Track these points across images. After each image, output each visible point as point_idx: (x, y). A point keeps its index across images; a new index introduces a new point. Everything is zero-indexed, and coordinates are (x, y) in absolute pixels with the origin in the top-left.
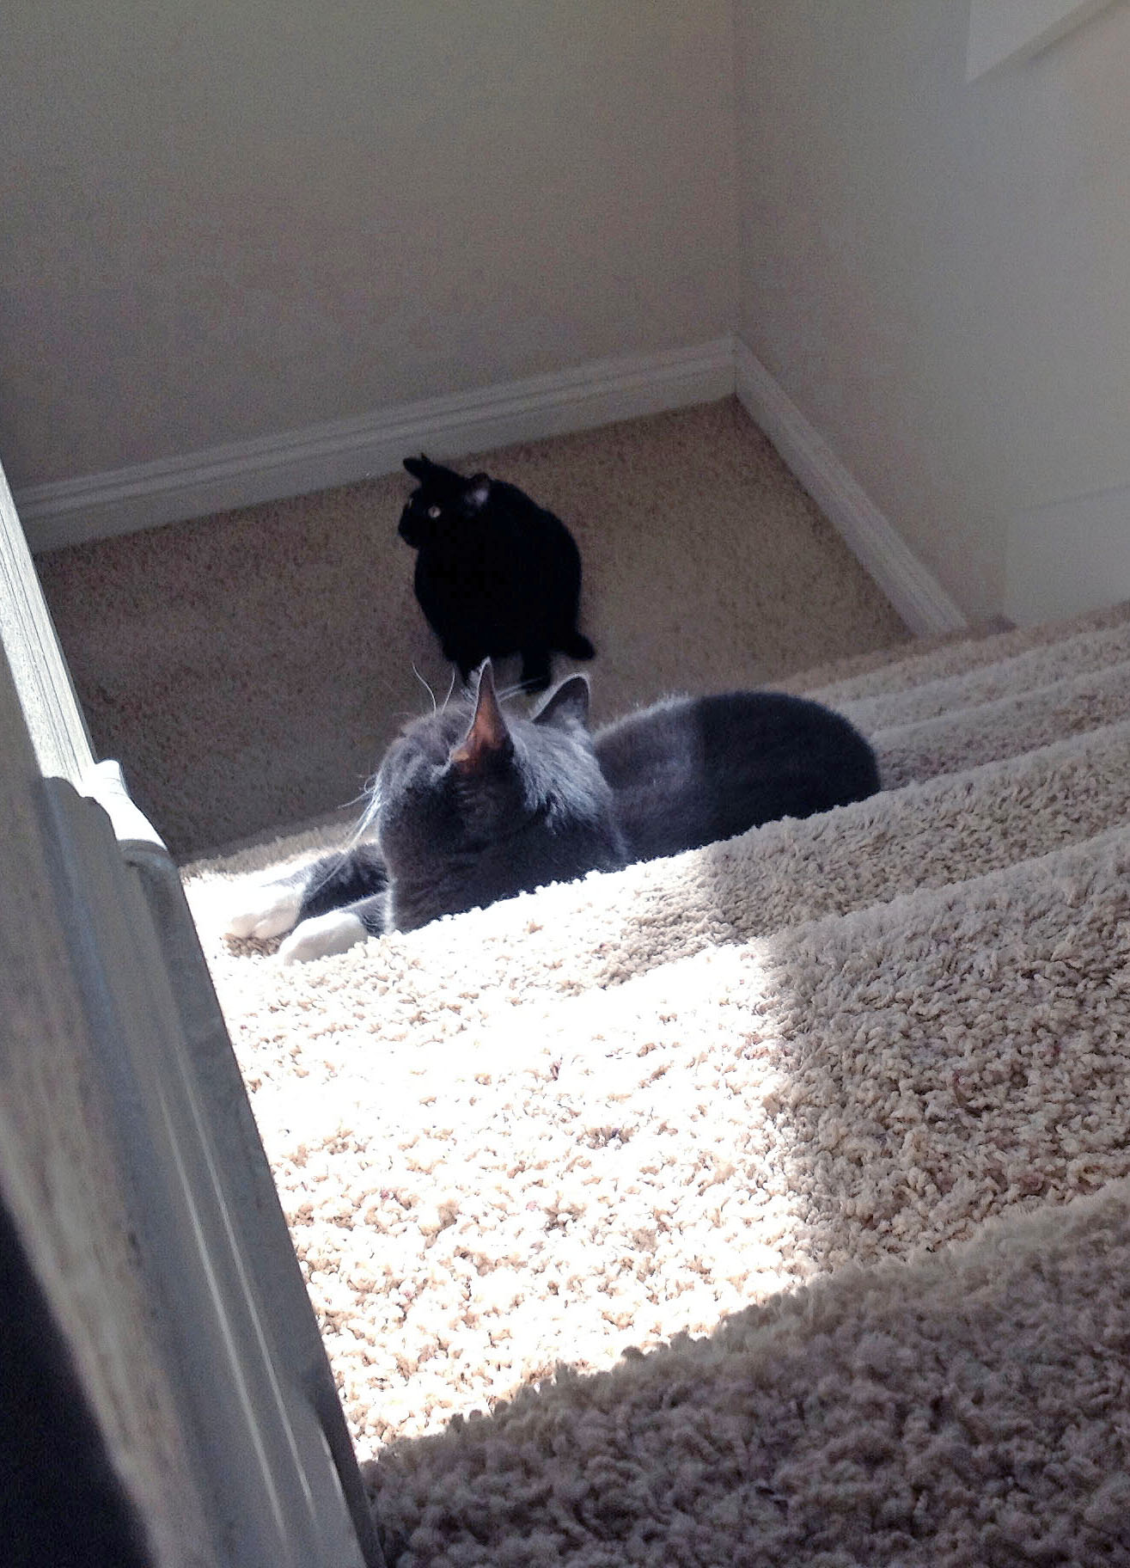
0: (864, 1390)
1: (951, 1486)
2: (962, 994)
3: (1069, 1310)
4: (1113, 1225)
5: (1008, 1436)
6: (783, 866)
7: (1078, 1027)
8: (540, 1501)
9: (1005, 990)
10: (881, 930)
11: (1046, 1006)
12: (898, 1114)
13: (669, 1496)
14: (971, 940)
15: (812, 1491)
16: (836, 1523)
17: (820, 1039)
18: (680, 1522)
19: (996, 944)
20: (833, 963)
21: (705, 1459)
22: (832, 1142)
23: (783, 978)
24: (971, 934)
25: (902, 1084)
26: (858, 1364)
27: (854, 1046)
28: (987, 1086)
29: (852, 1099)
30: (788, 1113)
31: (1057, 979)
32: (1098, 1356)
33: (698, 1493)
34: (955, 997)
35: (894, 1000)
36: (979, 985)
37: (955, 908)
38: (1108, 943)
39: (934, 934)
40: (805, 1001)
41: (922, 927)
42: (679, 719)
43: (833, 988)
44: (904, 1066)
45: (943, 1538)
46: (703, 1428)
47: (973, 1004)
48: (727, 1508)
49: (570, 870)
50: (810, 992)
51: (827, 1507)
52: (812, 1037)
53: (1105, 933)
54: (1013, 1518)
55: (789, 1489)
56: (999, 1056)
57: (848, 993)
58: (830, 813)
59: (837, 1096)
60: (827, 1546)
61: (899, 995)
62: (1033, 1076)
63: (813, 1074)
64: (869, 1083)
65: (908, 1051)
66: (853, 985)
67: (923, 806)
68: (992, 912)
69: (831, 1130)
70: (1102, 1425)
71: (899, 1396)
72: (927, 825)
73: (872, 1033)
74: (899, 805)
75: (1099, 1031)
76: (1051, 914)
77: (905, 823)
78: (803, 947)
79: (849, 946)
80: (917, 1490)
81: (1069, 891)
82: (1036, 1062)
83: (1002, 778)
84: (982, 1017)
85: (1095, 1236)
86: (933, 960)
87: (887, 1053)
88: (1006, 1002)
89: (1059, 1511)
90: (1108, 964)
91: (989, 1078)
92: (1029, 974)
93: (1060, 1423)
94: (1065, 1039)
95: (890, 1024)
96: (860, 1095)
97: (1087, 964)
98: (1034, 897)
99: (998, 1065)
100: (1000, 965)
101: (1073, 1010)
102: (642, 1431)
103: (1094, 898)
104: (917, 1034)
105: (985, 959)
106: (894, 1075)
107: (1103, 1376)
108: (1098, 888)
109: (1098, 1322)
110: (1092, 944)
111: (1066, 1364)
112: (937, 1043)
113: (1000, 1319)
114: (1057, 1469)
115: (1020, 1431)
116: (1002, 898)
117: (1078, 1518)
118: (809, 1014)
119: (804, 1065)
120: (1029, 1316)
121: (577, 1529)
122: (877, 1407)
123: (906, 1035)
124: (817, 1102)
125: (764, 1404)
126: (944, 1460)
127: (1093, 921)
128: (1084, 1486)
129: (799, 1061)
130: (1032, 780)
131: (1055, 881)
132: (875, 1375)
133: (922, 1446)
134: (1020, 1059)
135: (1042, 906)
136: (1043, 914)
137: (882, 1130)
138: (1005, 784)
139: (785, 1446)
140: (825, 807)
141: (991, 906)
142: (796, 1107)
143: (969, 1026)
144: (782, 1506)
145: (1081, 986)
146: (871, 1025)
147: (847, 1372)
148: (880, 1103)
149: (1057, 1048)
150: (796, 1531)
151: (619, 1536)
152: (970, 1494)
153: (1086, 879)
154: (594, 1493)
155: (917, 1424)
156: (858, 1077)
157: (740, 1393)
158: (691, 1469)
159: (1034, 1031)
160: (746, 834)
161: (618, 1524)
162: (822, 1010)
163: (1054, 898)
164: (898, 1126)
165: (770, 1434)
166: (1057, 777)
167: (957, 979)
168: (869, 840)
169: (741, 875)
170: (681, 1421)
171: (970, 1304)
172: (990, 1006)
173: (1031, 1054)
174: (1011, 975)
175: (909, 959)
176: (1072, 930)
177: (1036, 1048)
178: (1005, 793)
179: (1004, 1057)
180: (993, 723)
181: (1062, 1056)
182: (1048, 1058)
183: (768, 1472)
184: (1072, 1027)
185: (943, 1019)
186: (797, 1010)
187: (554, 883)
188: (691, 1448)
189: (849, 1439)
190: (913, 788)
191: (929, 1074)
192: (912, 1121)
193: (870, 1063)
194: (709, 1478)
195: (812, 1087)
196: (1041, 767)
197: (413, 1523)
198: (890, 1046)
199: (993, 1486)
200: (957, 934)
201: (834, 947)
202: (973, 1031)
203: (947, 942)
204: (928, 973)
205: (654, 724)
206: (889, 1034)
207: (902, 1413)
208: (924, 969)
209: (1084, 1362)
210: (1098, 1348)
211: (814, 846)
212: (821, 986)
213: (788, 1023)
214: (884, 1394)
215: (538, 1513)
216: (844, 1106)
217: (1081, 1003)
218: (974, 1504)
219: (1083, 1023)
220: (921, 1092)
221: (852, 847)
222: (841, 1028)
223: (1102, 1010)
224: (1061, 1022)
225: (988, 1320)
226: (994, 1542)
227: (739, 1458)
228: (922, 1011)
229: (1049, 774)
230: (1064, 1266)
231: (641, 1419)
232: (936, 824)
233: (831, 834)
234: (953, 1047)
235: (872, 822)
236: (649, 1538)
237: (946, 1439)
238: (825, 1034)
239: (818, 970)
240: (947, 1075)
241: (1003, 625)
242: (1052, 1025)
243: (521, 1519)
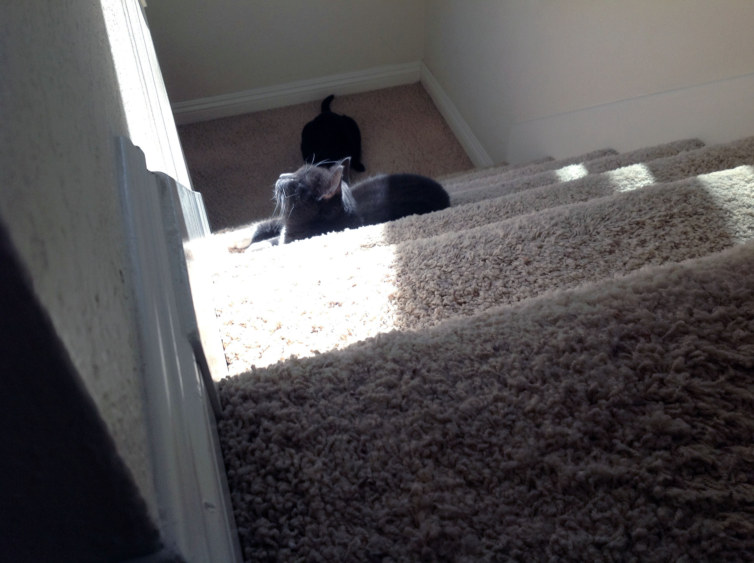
0: (390, 365)
1: (415, 396)
2: (460, 265)
3: (464, 345)
4: (484, 321)
5: (437, 382)
6: (412, 230)
7: (499, 278)
8: (276, 392)
9: (475, 265)
10: (435, 243)
11: (488, 270)
12: (433, 302)
13: (320, 394)
14: (466, 248)
15: (368, 395)
16: (375, 406)
17: (410, 277)
18: (323, 402)
19: (474, 250)
20: (417, 253)
21: (334, 384)
22: (410, 310)
23: (400, 257)
24: (466, 246)
25: (436, 293)
26: (389, 357)
27: (421, 280)
28: (465, 295)
29: (418, 297)
30: (396, 300)
31: (494, 262)
32: (472, 360)
33: (330, 394)
34: (457, 266)
35: (436, 266)
36: (466, 263)
37: (462, 238)
38: (513, 251)
39: (453, 246)
40: (406, 265)
41: (449, 243)
42: (383, 181)
43: (417, 261)
44: (437, 287)
45: (410, 412)
46: (335, 374)
47: (464, 269)
48: (339, 399)
49: (339, 228)
50: (408, 261)
51: (373, 400)
52: (407, 276)
53: (512, 248)
54: (435, 406)
55: (361, 394)
56: (470, 286)
57: (421, 263)
58: (430, 214)
59: (413, 296)
60: (372, 412)
61: (438, 264)
62: (481, 293)
63: (406, 288)
64: (425, 292)
65: (439, 282)
66: (423, 260)
67: (462, 213)
68: (474, 239)
69: (410, 306)
70: (470, 381)
71: (402, 368)
72: (462, 219)
73: (428, 276)
74: (454, 212)
75: (506, 280)
76: (494, 241)
77: (455, 218)
78: (408, 248)
79: (423, 248)
80: (404, 397)
81: (501, 233)
82: (483, 289)
83: (490, 205)
84: (466, 273)
85: (478, 324)
86: (451, 254)
87: (431, 282)
88: (475, 268)
89: (450, 406)
90: (512, 258)
91: (466, 293)
92: (484, 260)
93: (456, 379)
94: (494, 282)
95: (434, 274)
96: (421, 296)
97: (505, 258)
98: (489, 235)
99: (469, 289)
100: (474, 257)
101: (498, 272)
102: (315, 374)
103: (510, 236)
104: (443, 277)
105: (469, 254)
106: (433, 290)
107: (472, 366)
108: (512, 233)
109: (474, 350)
110: (507, 251)
111: (461, 362)
112: (449, 281)
113: (441, 347)
114: (452, 393)
115: (441, 381)
116: (478, 235)
117: (457, 409)
118: (407, 269)
119: (403, 285)
120: (451, 347)
121: (287, 401)
122: (394, 371)
123: (439, 277)
124: (406, 297)
125: (356, 368)
126: (414, 388)
127: (508, 244)
128: (461, 399)
129: (402, 284)
130: (501, 206)
131: (497, 230)
132: (395, 361)
133: (407, 383)
134: (478, 287)
135: (492, 238)
136: (491, 241)
137: (427, 307)
138: (491, 206)
139: (362, 381)
140: (428, 211)
141: (474, 237)
142: (399, 298)
143: (461, 276)
144: (358, 399)
145: (502, 265)
146: (428, 274)
147: (386, 360)
148: (428, 298)
149: (491, 284)
150: (361, 406)
151: (302, 405)
152: (421, 399)
153: (508, 230)
154: (295, 390)
155: (406, 377)
156: (421, 290)
157: (349, 364)
158: (329, 386)
159: (484, 279)
160: (400, 219)
161: (301, 401)
162: (411, 268)
163: (496, 236)
164: (433, 307)
165: (357, 377)
166: (510, 205)
167: (459, 260)
168: (442, 223)
169: (397, 232)
170: (328, 372)
171: (431, 342)
172: (469, 269)
173: (481, 286)
174: (478, 260)
175: (443, 253)
176: (500, 246)
177: (483, 284)
178: (491, 210)
179: (472, 286)
180: (494, 191)
181: (492, 287)
182: (487, 288)
183: (354, 389)
184: (497, 278)
185: (453, 273)
186: (403, 268)
187: (334, 231)
188: (330, 380)
189: (383, 380)
190: (459, 207)
191: (446, 290)
192: (438, 305)
193: (426, 286)
194: (335, 390)
195: (405, 292)
196: (504, 201)
197: (232, 395)
198: (433, 281)
199: (429, 397)
200: (461, 246)
201: (418, 248)
202: (463, 277)
203: (457, 248)
204: (449, 258)
205: (374, 183)
206: (433, 277)
207: (402, 373)
208: (448, 256)
209: (467, 362)
210: (472, 357)
211: (423, 224)
212: (412, 260)
213: (400, 271)
214: (396, 367)
215: (275, 396)
216: (415, 299)
217: (501, 270)
218: (422, 402)
219: (501, 276)
220: (442, 296)
221: (436, 225)
222: (417, 274)
223: (508, 273)
224: (493, 276)
225: (436, 347)
226: (427, 413)
227: (346, 384)
228: (446, 270)
229: (507, 204)
230: (464, 332)
231: (315, 370)
232: (466, 219)
233: (429, 220)
234: (455, 282)
235: (444, 217)
236: (311, 406)
237: (416, 382)
238: (411, 276)
239: (412, 255)
240: (452, 291)
241: (506, 164)
242: (490, 277)
243: (269, 397)
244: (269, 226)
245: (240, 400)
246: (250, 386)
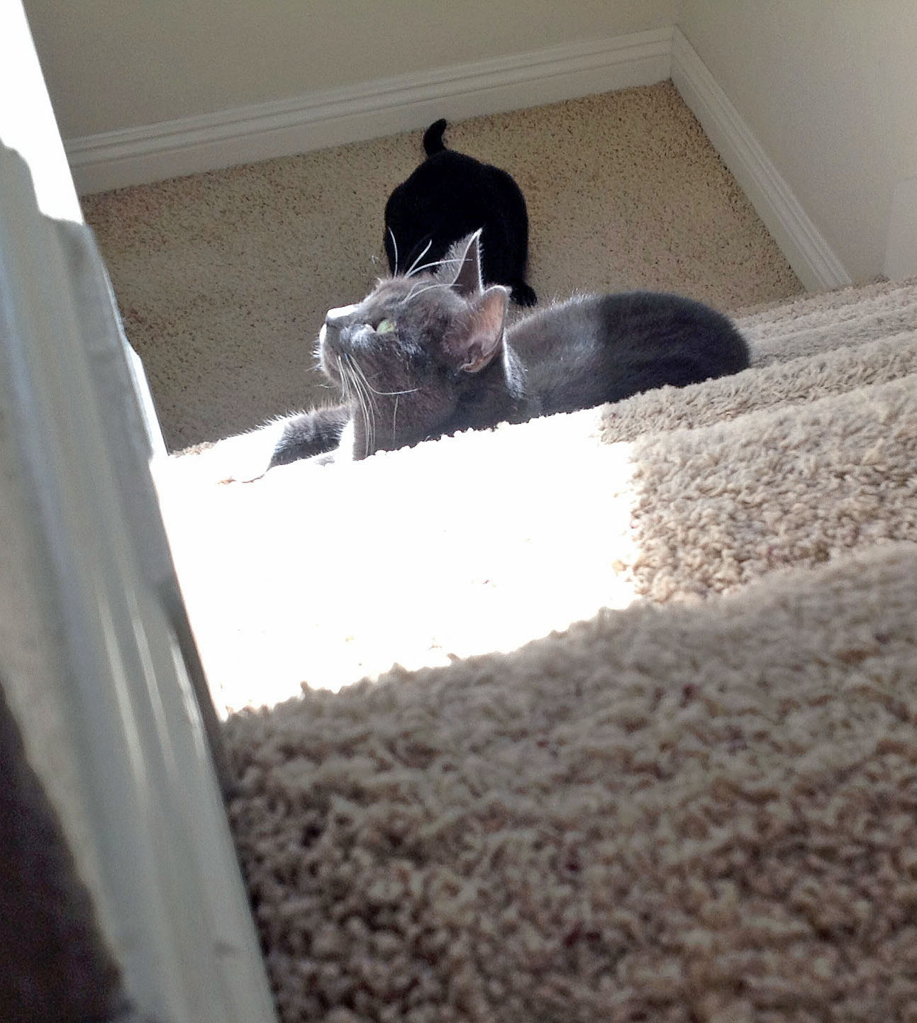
0: (630, 678)
2: (783, 488)
3: (805, 633)
6: (659, 424)
7: (877, 518)
8: (363, 738)
9: (819, 487)
10: (721, 439)
11: (851, 499)
12: (719, 575)
13: (466, 744)
14: (796, 447)
15: (579, 744)
16: (597, 766)
17: (661, 518)
18: (472, 761)
19: (817, 451)
20: (678, 461)
21: (500, 721)
22: (663, 594)
23: (636, 471)
24: (795, 442)
25: (725, 552)
26: (628, 658)
27: (689, 523)
28: (795, 558)
29: (682, 563)
30: (630, 571)
31: (863, 479)
32: (823, 664)
33: (488, 742)
34: (776, 490)
35: (725, 491)
36: (797, 482)
37: (786, 424)
38: (910, 453)
39: (765, 443)
40: (652, 489)
41: (756, 437)
43: (677, 479)
44: (728, 540)
46: (500, 700)
47: (791, 496)
48: (511, 753)
50: (657, 482)
51: (591, 756)
52: (655, 516)
53: (909, 446)
54: (737, 766)
55: (561, 742)
56: (808, 536)
57: (689, 484)
58: (703, 384)
59: (670, 561)
60: (589, 781)
61: (730, 486)
62: (834, 553)
63: (652, 542)
64: (698, 551)
65: (732, 529)
66: (693, 478)
67: (781, 380)
68: (816, 427)
69: (663, 585)
70: (819, 711)
71: (659, 684)
72: (783, 396)
73: (705, 513)
74: (762, 378)
75: (894, 521)
76: (865, 430)
77: (765, 393)
78: (655, 450)
79: (693, 450)
80: (663, 747)
81: (882, 412)
82: (839, 542)
84: (797, 506)
86: (761, 462)
87: (714, 530)
88: (819, 495)
89: (775, 765)
90: (908, 469)
91: (797, 552)
92: (841, 476)
93: (786, 708)
94: (865, 526)
95: (720, 509)
96: (690, 560)
97: (891, 468)
98: (852, 417)
99: (806, 543)
100: (817, 467)
101: (873, 503)
103: (902, 418)
104: (742, 516)
105: (805, 462)
106: (718, 546)
107: (825, 677)
108: (908, 409)
109: (828, 641)
110: (896, 454)
111: (797, 668)
112: (757, 524)
114: (777, 736)
115: (753, 711)
116: (825, 417)
117: (790, 772)
118: (654, 499)
119: (646, 536)
120: (771, 635)
121: (388, 757)
122: (639, 691)
123: (732, 517)
124: (654, 564)
125: (549, 686)
126: (689, 727)
127: (900, 436)
128: (798, 750)
129: (642, 534)
130: (876, 362)
131: (872, 405)
132: (641, 668)
133: (670, 716)
134: (826, 539)
135: (859, 424)
136: (858, 430)
137: (704, 587)
139: (563, 714)
141: (816, 422)
142: (636, 568)
143: (786, 512)
144: (555, 754)
145: (883, 486)
146: (704, 508)
147: (618, 667)
148: (706, 567)
149: (856, 532)
150: (562, 768)
151: (424, 767)
152: (703, 749)
153: (898, 404)
154: (406, 735)
155: (670, 701)
156: (689, 547)
158: (485, 727)
159: (839, 518)
161: (423, 759)
162: (665, 496)
163: (870, 418)
164: (718, 585)
165: (552, 707)
167: (780, 476)
168: (732, 405)
169: (624, 429)
172: (805, 497)
173: (834, 537)
174: (825, 475)
175: (742, 460)
176: (880, 441)
177: (840, 532)
178: (852, 371)
179: (813, 537)
180: (856, 334)
181: (861, 538)
182: (849, 540)
183: (546, 731)
184: (872, 516)
185: (765, 506)
186: (645, 496)
188: (488, 713)
189: (615, 710)
190: (775, 367)
191: (749, 547)
192: (730, 582)
193: (701, 536)
194: (501, 734)
195: (651, 553)
196: (885, 350)
198: (718, 524)
200: (783, 443)
201: (681, 449)
202: (789, 516)
203: (776, 449)
204: (756, 471)
206: (718, 516)
207: (659, 695)
208: (754, 468)
209: (813, 669)
210: (826, 658)
211: (687, 409)
212: (667, 478)
213: (637, 505)
214: (644, 681)
216: (675, 567)
217: (882, 499)
219: (881, 513)
220: (741, 561)
221: (718, 411)
222: (680, 510)
223: (898, 505)
224: (863, 513)
226: (719, 782)
227: (525, 722)
228: (748, 499)
230: (806, 603)
232: (791, 395)
233: (702, 400)
234: (771, 528)
235: (737, 392)
236: (447, 768)
237: (694, 711)
238: (665, 513)
239: (665, 466)
240: (763, 549)
241: (883, 279)
242: (856, 514)
243: (347, 749)
244: (311, 426)
245: (279, 756)
246: (300, 727)
